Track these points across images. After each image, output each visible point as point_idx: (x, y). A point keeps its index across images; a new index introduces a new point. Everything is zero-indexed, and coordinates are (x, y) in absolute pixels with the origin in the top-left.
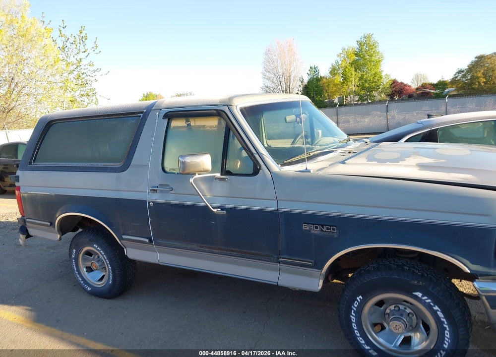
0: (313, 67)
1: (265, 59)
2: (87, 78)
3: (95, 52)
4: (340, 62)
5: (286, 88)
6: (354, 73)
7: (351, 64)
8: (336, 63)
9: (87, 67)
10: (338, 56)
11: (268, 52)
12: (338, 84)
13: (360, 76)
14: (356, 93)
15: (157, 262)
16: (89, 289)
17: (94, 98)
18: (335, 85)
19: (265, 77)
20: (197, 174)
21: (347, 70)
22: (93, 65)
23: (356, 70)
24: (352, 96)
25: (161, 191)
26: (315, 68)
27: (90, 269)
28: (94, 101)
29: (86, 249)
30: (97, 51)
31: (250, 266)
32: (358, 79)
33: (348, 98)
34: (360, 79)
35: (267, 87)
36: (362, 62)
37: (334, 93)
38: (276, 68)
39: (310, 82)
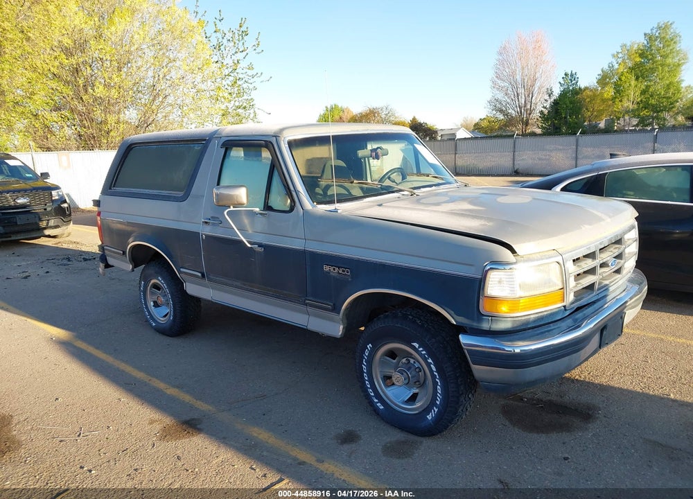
0: (570, 73)
1: (498, 60)
2: (245, 86)
3: (256, 51)
4: (616, 66)
5: (525, 102)
6: (633, 83)
7: (631, 69)
8: (609, 67)
9: (245, 70)
10: (613, 56)
11: (503, 51)
12: (609, 99)
13: (643, 87)
14: (634, 113)
15: (210, 299)
16: (154, 324)
17: (252, 111)
18: (604, 101)
19: (495, 85)
20: (232, 207)
21: (623, 78)
22: (253, 68)
23: (637, 79)
24: (627, 117)
25: (214, 224)
26: (572, 75)
27: (156, 305)
28: (252, 116)
29: (153, 281)
30: (259, 50)
31: (282, 307)
32: (638, 93)
33: (621, 121)
34: (643, 92)
35: (497, 101)
36: (648, 66)
37: (601, 113)
38: (513, 74)
39: (563, 95)
